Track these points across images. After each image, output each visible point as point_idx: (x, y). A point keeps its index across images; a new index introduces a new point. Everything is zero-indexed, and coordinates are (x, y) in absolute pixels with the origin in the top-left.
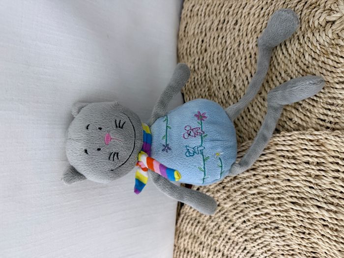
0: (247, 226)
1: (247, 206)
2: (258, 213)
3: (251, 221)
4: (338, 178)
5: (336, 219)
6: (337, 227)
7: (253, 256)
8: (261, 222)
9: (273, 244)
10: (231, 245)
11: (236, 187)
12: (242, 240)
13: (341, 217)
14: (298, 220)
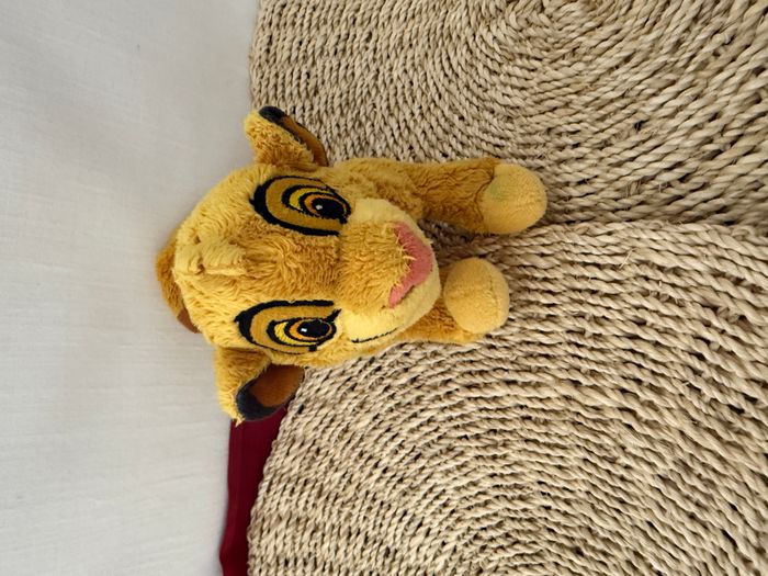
0: (401, 461)
1: (395, 414)
2: (415, 423)
3: (406, 445)
5: (541, 400)
6: (543, 416)
7: (420, 525)
8: (421, 444)
9: (450, 491)
10: (377, 515)
12: (395, 494)
13: (546, 393)
14: (482, 420)
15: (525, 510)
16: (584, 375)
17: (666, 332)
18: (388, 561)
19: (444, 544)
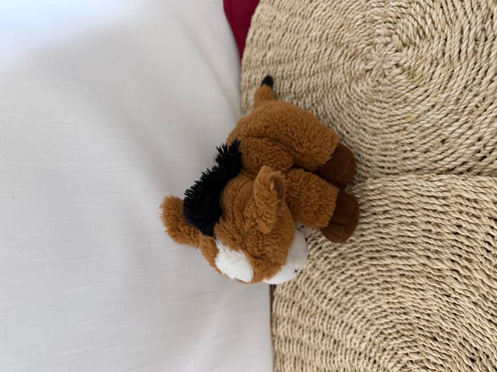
0: (338, 295)
1: (332, 272)
2: (343, 277)
3: (340, 287)
4: (403, 223)
5: (410, 266)
6: (411, 274)
7: (351, 328)
8: (348, 287)
9: (366, 310)
10: (328, 322)
11: (317, 254)
12: (336, 312)
13: (413, 262)
14: (379, 276)
15: (407, 319)
16: (432, 252)
17: (473, 231)
18: (335, 346)
19: (364, 337)
